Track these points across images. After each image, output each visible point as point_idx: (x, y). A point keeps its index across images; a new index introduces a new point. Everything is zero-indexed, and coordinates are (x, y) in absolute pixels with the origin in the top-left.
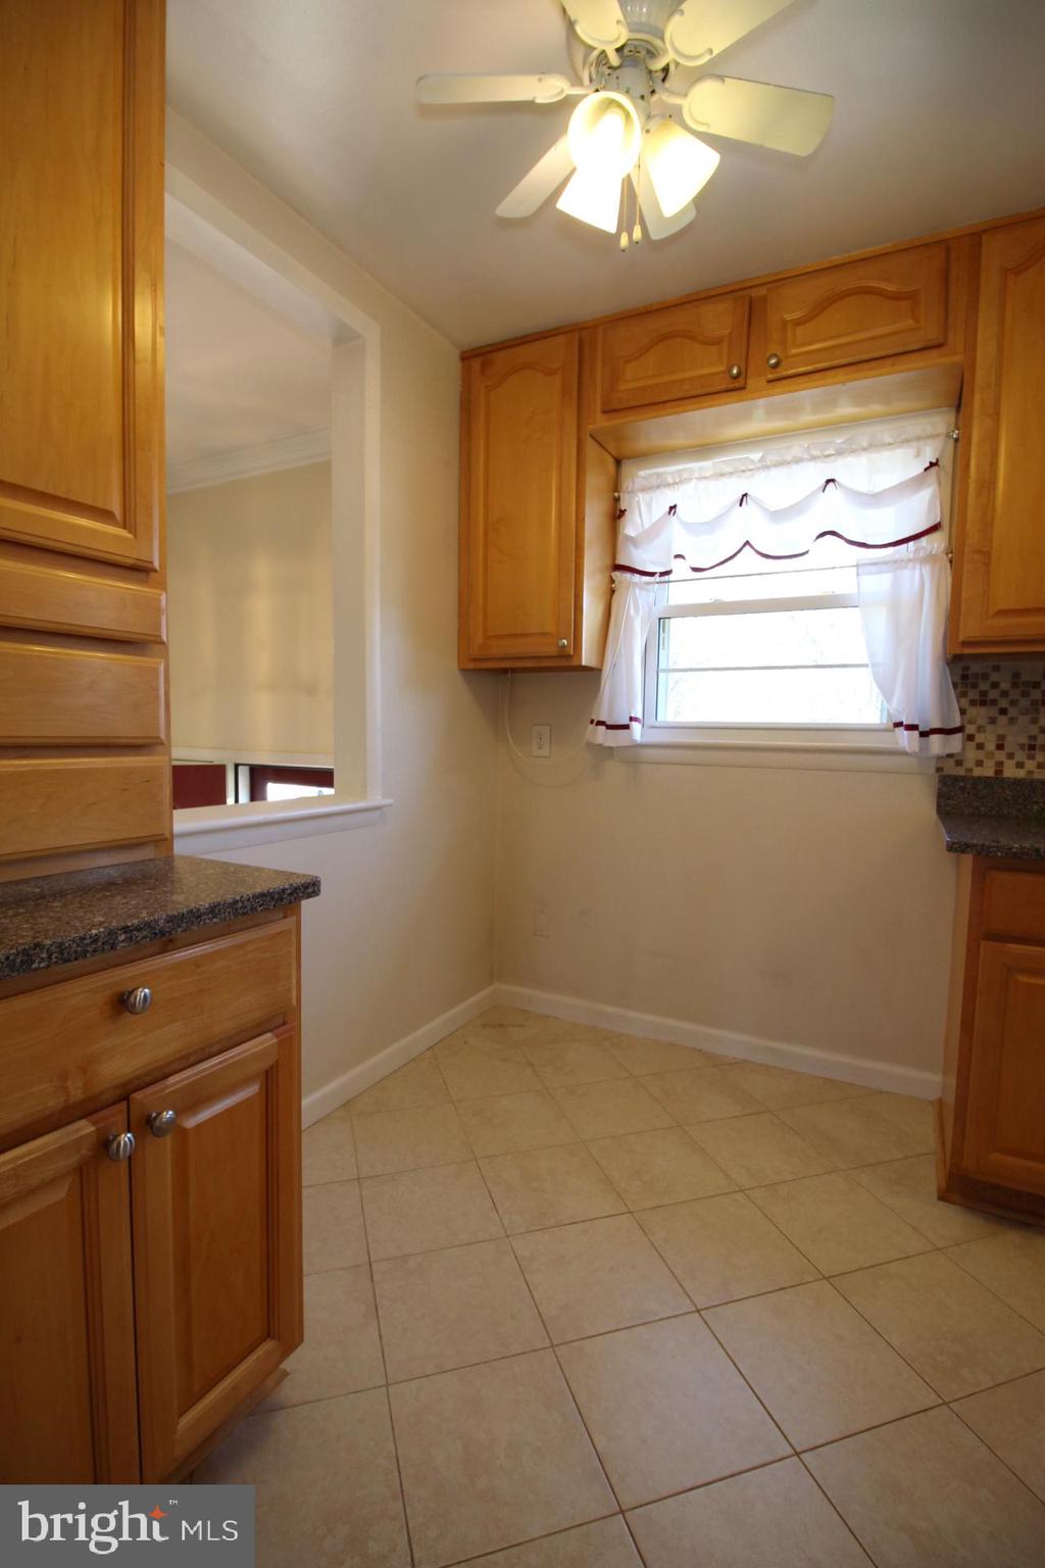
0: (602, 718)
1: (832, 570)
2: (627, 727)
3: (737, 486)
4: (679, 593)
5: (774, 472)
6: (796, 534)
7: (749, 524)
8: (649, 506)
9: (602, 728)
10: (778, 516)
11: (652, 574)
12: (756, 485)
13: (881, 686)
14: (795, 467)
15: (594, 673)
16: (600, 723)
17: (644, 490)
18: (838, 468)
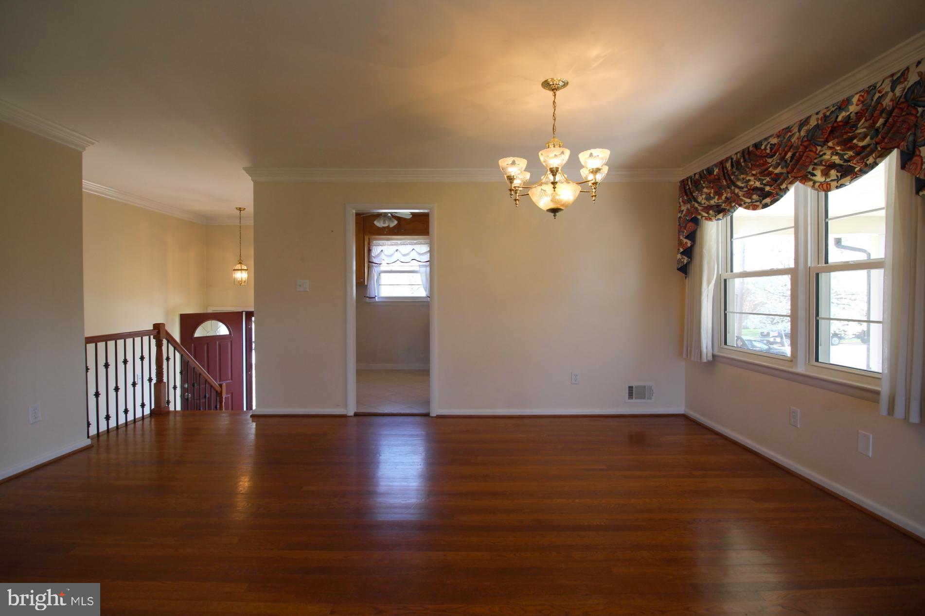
0: (368, 296)
1: (415, 266)
2: (374, 298)
3: (395, 248)
4: (383, 268)
5: (403, 246)
6: (408, 259)
7: (397, 256)
8: (377, 249)
9: (368, 298)
10: (404, 255)
11: (378, 264)
12: (400, 248)
13: (425, 289)
14: (407, 246)
15: (367, 286)
16: (367, 297)
17: (375, 245)
18: (415, 247)
